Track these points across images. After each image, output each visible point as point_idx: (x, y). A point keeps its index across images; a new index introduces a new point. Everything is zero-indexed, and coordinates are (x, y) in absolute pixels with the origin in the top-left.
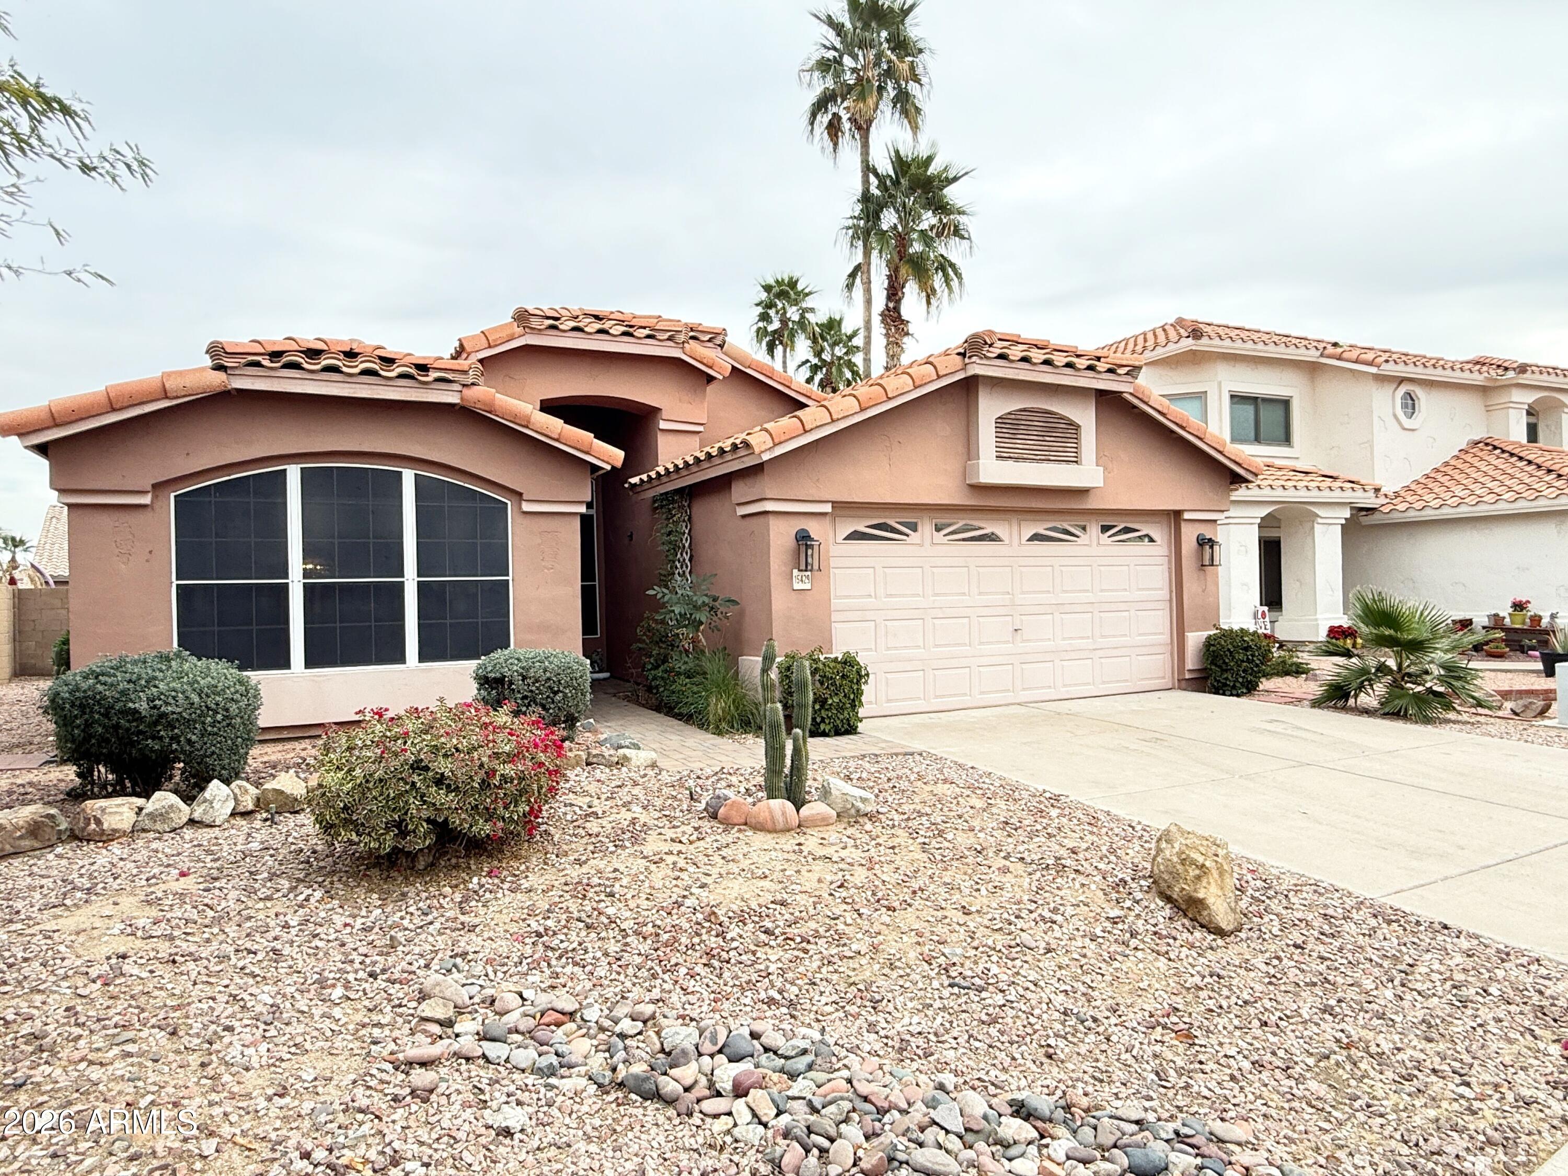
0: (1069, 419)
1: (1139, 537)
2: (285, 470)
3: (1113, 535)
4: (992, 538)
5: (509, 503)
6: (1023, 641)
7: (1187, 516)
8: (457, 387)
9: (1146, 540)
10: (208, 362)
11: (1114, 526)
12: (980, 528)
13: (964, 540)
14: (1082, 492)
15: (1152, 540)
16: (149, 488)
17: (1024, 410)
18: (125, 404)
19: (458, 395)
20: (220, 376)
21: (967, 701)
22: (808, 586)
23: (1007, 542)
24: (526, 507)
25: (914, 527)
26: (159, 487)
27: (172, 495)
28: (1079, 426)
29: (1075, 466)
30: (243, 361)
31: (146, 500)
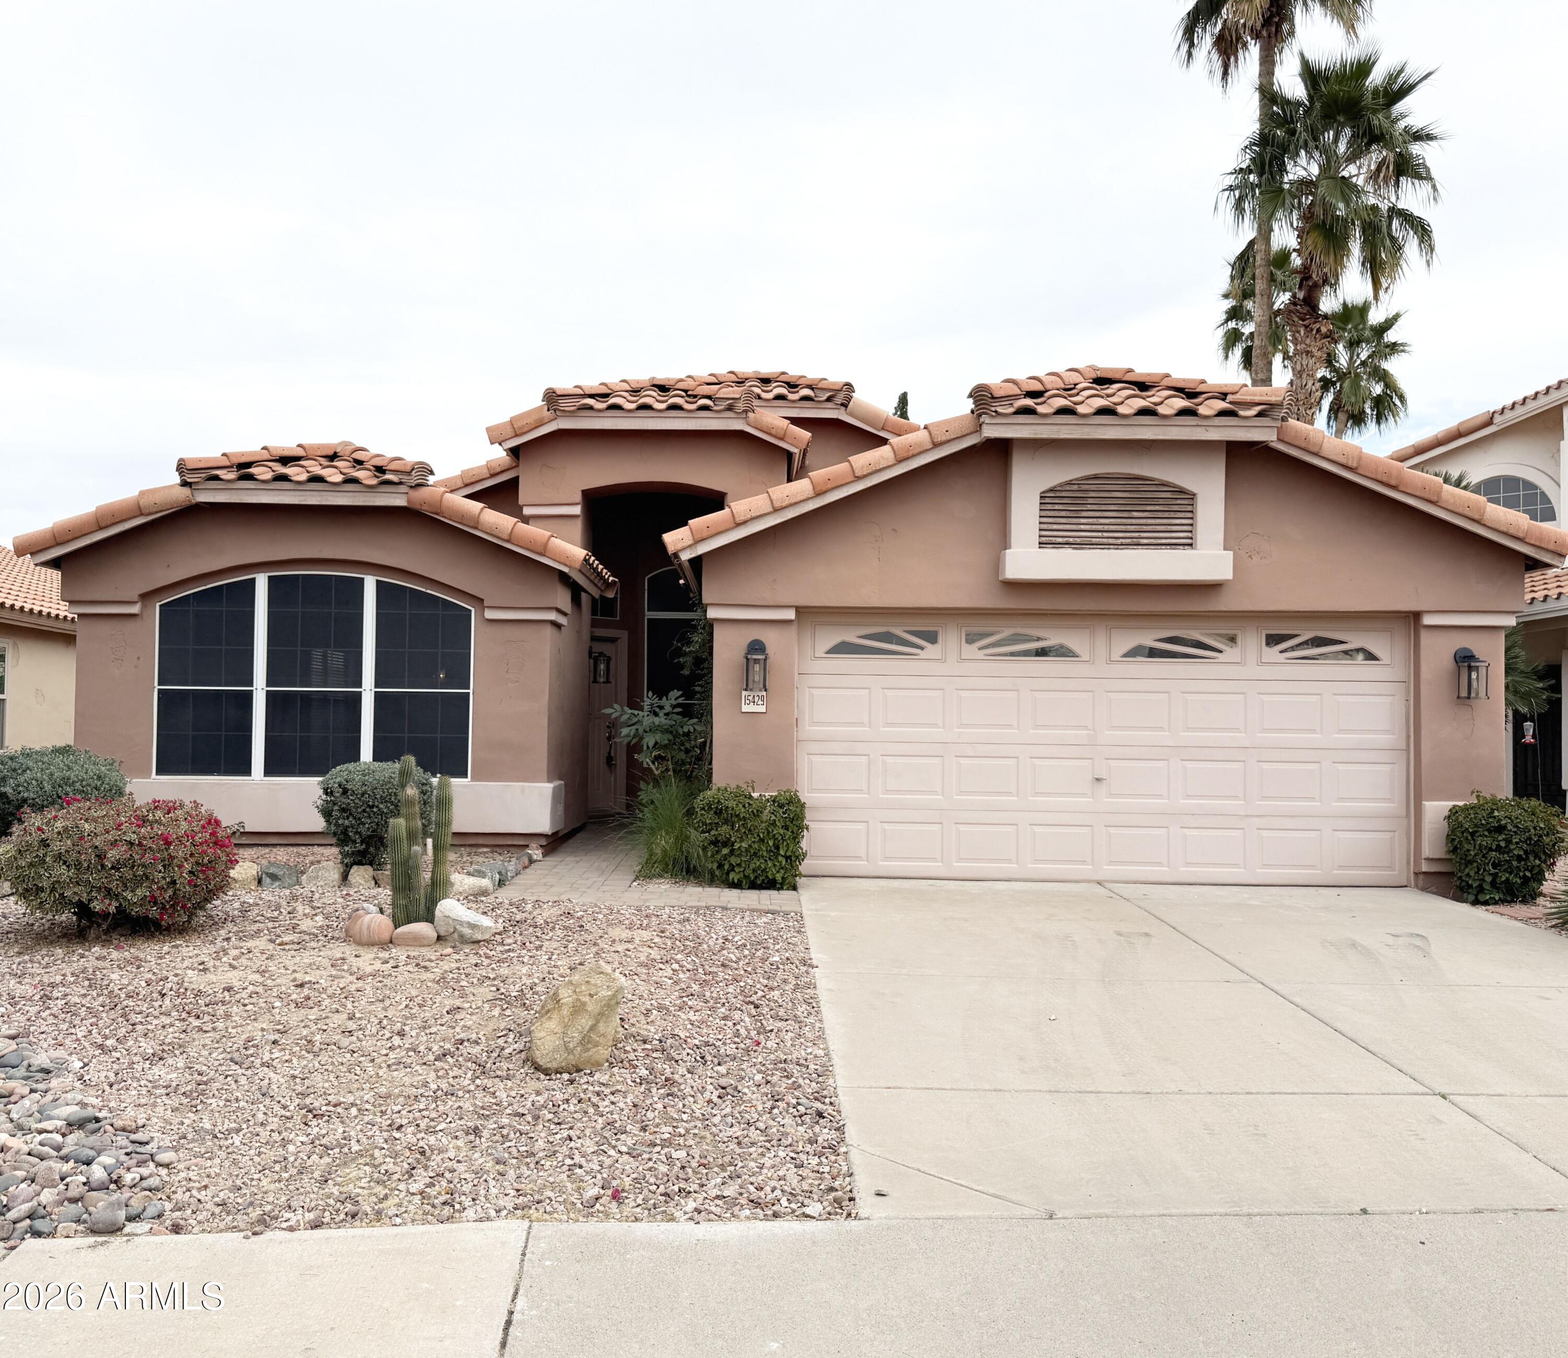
0: (1175, 486)
1: (1346, 652)
2: (253, 580)
3: (1292, 649)
4: (1063, 652)
5: (473, 610)
6: (1112, 795)
7: (1428, 620)
8: (403, 489)
9: (1361, 656)
10: (177, 479)
11: (1296, 636)
12: (1039, 639)
13: (1012, 654)
14: (1210, 588)
15: (1370, 657)
16: (136, 598)
17: (1096, 477)
18: (109, 523)
19: (405, 497)
20: (186, 491)
21: (1010, 869)
22: (762, 709)
23: (1085, 657)
24: (490, 614)
25: (932, 638)
26: (146, 597)
27: (158, 604)
28: (1194, 495)
29: (1189, 552)
30: (203, 475)
31: (135, 609)
